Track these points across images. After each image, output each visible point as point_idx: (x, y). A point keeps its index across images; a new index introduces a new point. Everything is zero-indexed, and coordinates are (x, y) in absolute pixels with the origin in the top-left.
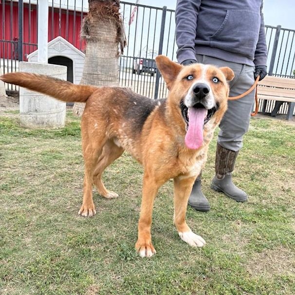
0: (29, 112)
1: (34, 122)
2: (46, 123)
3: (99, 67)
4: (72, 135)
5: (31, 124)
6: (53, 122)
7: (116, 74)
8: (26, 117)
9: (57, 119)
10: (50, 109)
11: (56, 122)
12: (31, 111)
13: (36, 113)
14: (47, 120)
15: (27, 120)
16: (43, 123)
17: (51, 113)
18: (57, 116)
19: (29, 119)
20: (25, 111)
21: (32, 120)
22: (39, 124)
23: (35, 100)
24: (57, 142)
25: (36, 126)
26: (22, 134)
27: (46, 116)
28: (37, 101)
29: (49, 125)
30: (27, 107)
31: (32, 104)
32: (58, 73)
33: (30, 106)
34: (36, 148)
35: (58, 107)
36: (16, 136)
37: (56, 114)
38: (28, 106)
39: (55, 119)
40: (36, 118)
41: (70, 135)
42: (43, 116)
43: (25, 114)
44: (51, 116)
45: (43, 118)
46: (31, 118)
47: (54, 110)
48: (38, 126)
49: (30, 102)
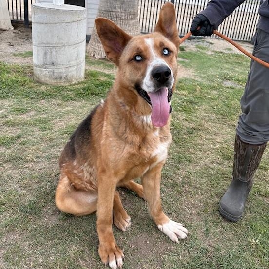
0: (44, 65)
1: (50, 77)
2: (65, 78)
3: (118, 3)
4: (96, 94)
5: (48, 79)
6: (73, 76)
7: (136, 11)
8: (41, 71)
9: (77, 72)
10: (69, 62)
11: (75, 75)
12: (46, 64)
13: (52, 67)
14: (65, 74)
15: (43, 74)
16: (61, 78)
17: (70, 67)
18: (76, 69)
19: (44, 73)
20: (39, 64)
21: (48, 74)
22: (56, 79)
23: (51, 52)
24: (80, 107)
25: (53, 81)
26: (38, 95)
27: (64, 70)
28: (54, 53)
29: (68, 79)
30: (42, 60)
31: (48, 56)
32: (78, 19)
33: (46, 58)
34: (58, 119)
35: (77, 58)
36: (32, 98)
37: (75, 67)
38: (44, 58)
39: (74, 73)
40: (53, 73)
41: (93, 94)
42: (61, 70)
43: (39, 66)
44: (70, 69)
45: (60, 72)
46: (47, 72)
47: (73, 63)
48: (55, 81)
49: (45, 54)
